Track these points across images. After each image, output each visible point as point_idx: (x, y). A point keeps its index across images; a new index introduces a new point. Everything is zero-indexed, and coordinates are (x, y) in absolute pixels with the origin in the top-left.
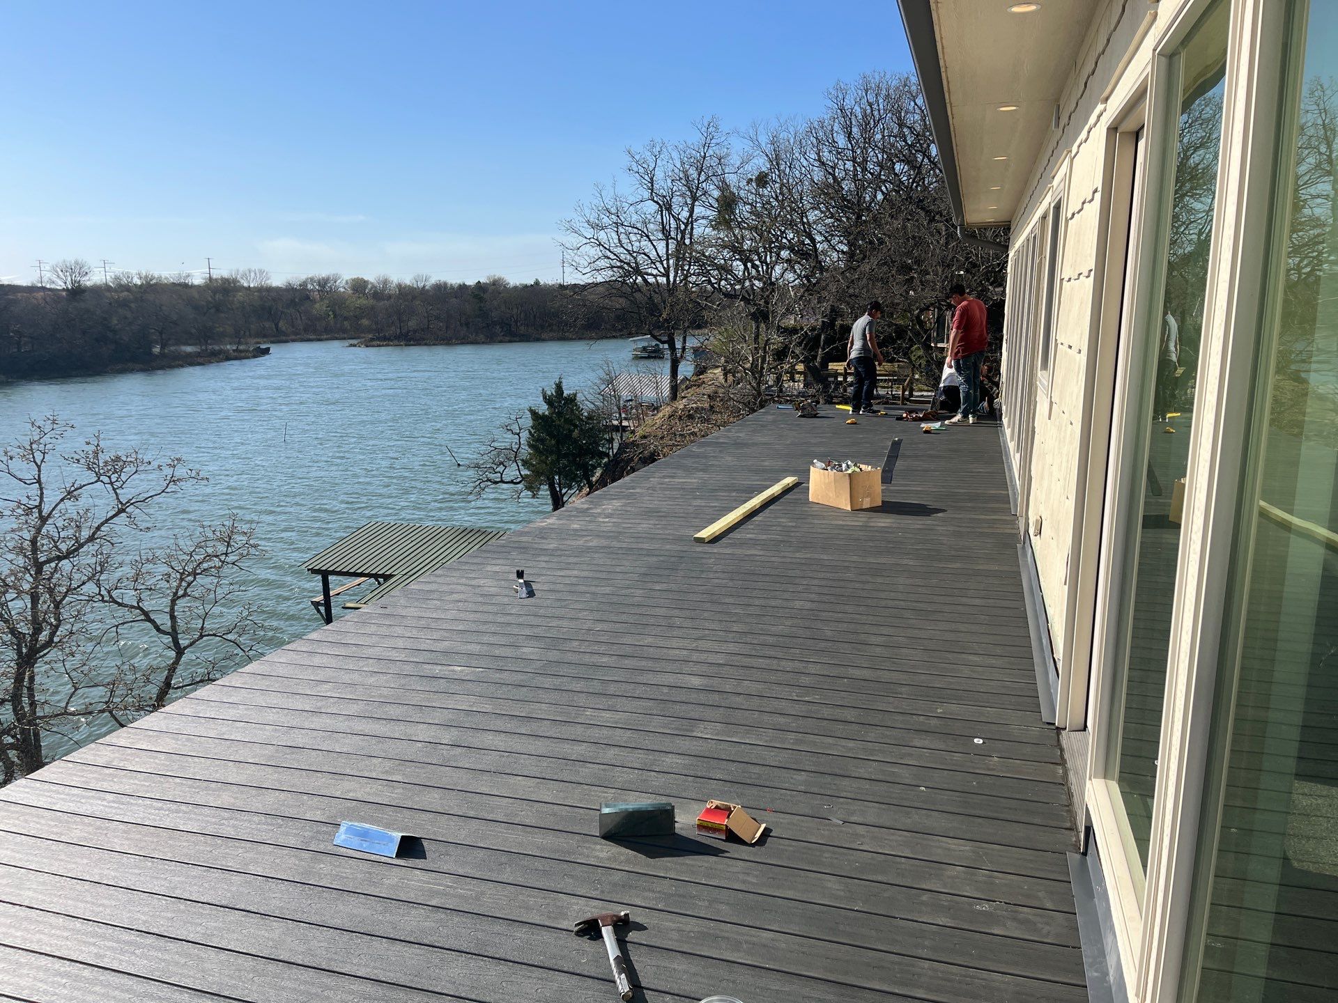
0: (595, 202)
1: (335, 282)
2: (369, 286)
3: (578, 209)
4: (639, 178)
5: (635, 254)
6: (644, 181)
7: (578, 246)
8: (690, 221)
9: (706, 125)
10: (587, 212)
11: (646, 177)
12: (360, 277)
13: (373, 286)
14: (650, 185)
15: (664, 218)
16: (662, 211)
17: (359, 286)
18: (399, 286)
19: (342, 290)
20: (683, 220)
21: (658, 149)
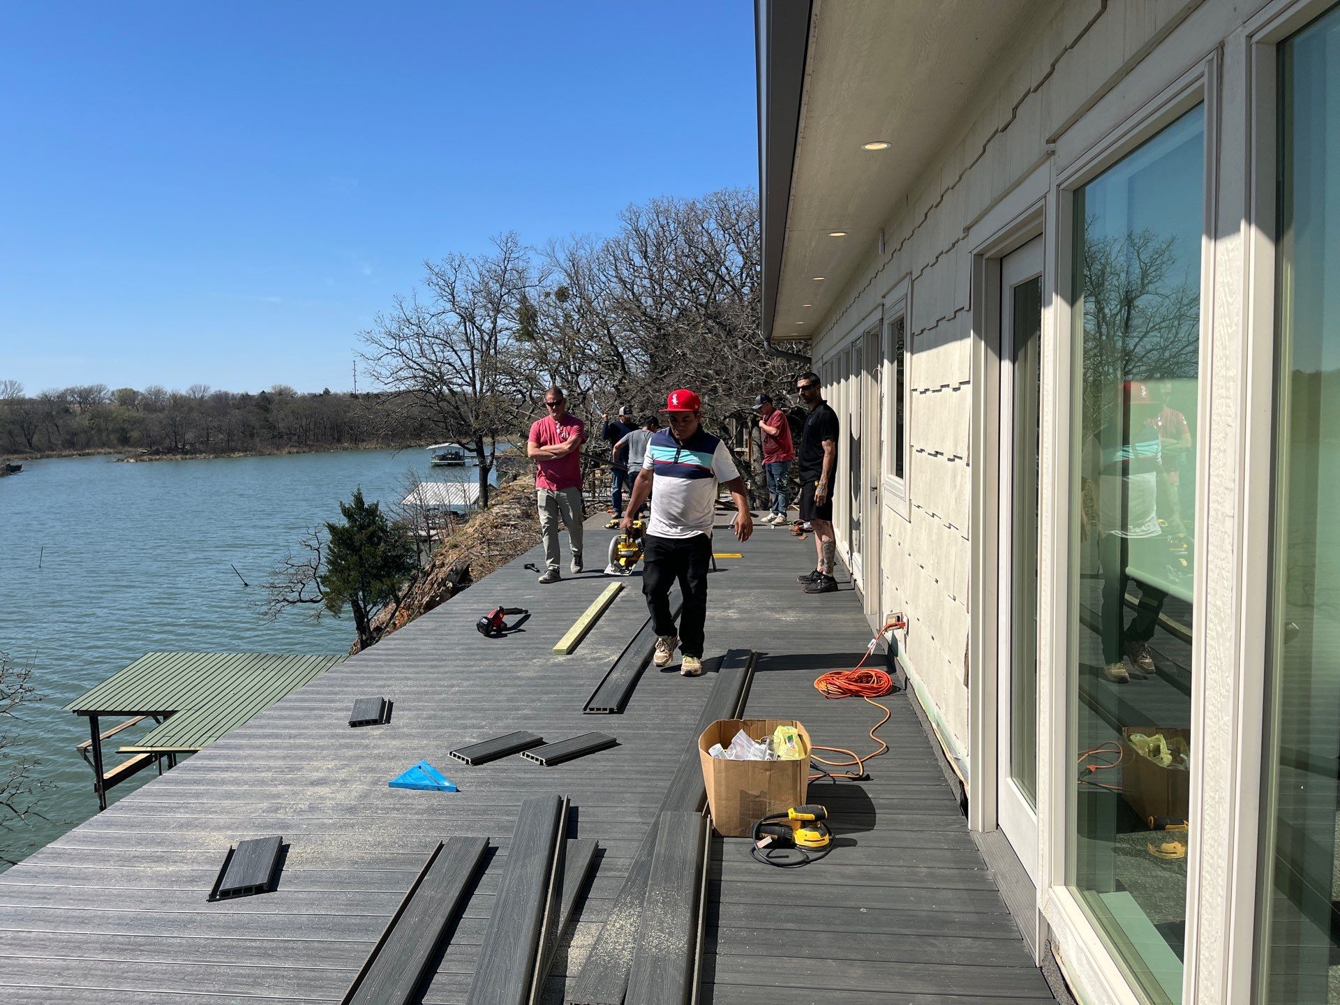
0: (395, 313)
1: (99, 393)
2: (140, 397)
3: (378, 320)
4: (439, 290)
5: (439, 364)
6: (444, 293)
7: (379, 356)
8: (494, 332)
9: (504, 240)
10: (387, 322)
11: (447, 289)
12: (129, 388)
13: (144, 397)
14: (450, 297)
15: (468, 329)
16: (465, 323)
17: (127, 397)
18: (174, 397)
19: (108, 401)
20: (487, 331)
21: (457, 262)
